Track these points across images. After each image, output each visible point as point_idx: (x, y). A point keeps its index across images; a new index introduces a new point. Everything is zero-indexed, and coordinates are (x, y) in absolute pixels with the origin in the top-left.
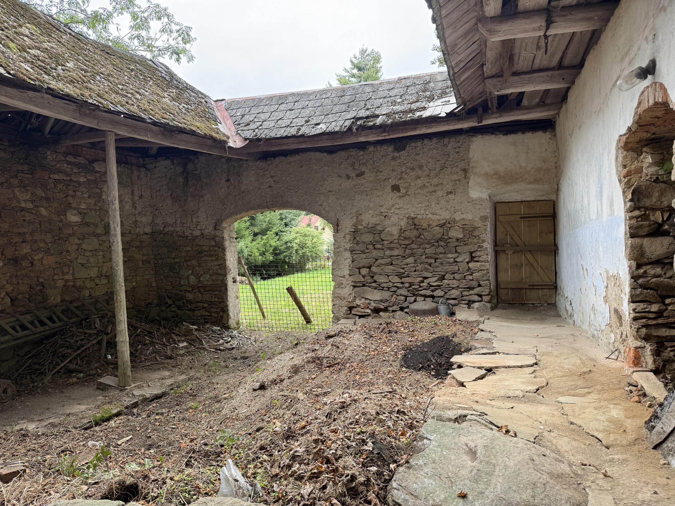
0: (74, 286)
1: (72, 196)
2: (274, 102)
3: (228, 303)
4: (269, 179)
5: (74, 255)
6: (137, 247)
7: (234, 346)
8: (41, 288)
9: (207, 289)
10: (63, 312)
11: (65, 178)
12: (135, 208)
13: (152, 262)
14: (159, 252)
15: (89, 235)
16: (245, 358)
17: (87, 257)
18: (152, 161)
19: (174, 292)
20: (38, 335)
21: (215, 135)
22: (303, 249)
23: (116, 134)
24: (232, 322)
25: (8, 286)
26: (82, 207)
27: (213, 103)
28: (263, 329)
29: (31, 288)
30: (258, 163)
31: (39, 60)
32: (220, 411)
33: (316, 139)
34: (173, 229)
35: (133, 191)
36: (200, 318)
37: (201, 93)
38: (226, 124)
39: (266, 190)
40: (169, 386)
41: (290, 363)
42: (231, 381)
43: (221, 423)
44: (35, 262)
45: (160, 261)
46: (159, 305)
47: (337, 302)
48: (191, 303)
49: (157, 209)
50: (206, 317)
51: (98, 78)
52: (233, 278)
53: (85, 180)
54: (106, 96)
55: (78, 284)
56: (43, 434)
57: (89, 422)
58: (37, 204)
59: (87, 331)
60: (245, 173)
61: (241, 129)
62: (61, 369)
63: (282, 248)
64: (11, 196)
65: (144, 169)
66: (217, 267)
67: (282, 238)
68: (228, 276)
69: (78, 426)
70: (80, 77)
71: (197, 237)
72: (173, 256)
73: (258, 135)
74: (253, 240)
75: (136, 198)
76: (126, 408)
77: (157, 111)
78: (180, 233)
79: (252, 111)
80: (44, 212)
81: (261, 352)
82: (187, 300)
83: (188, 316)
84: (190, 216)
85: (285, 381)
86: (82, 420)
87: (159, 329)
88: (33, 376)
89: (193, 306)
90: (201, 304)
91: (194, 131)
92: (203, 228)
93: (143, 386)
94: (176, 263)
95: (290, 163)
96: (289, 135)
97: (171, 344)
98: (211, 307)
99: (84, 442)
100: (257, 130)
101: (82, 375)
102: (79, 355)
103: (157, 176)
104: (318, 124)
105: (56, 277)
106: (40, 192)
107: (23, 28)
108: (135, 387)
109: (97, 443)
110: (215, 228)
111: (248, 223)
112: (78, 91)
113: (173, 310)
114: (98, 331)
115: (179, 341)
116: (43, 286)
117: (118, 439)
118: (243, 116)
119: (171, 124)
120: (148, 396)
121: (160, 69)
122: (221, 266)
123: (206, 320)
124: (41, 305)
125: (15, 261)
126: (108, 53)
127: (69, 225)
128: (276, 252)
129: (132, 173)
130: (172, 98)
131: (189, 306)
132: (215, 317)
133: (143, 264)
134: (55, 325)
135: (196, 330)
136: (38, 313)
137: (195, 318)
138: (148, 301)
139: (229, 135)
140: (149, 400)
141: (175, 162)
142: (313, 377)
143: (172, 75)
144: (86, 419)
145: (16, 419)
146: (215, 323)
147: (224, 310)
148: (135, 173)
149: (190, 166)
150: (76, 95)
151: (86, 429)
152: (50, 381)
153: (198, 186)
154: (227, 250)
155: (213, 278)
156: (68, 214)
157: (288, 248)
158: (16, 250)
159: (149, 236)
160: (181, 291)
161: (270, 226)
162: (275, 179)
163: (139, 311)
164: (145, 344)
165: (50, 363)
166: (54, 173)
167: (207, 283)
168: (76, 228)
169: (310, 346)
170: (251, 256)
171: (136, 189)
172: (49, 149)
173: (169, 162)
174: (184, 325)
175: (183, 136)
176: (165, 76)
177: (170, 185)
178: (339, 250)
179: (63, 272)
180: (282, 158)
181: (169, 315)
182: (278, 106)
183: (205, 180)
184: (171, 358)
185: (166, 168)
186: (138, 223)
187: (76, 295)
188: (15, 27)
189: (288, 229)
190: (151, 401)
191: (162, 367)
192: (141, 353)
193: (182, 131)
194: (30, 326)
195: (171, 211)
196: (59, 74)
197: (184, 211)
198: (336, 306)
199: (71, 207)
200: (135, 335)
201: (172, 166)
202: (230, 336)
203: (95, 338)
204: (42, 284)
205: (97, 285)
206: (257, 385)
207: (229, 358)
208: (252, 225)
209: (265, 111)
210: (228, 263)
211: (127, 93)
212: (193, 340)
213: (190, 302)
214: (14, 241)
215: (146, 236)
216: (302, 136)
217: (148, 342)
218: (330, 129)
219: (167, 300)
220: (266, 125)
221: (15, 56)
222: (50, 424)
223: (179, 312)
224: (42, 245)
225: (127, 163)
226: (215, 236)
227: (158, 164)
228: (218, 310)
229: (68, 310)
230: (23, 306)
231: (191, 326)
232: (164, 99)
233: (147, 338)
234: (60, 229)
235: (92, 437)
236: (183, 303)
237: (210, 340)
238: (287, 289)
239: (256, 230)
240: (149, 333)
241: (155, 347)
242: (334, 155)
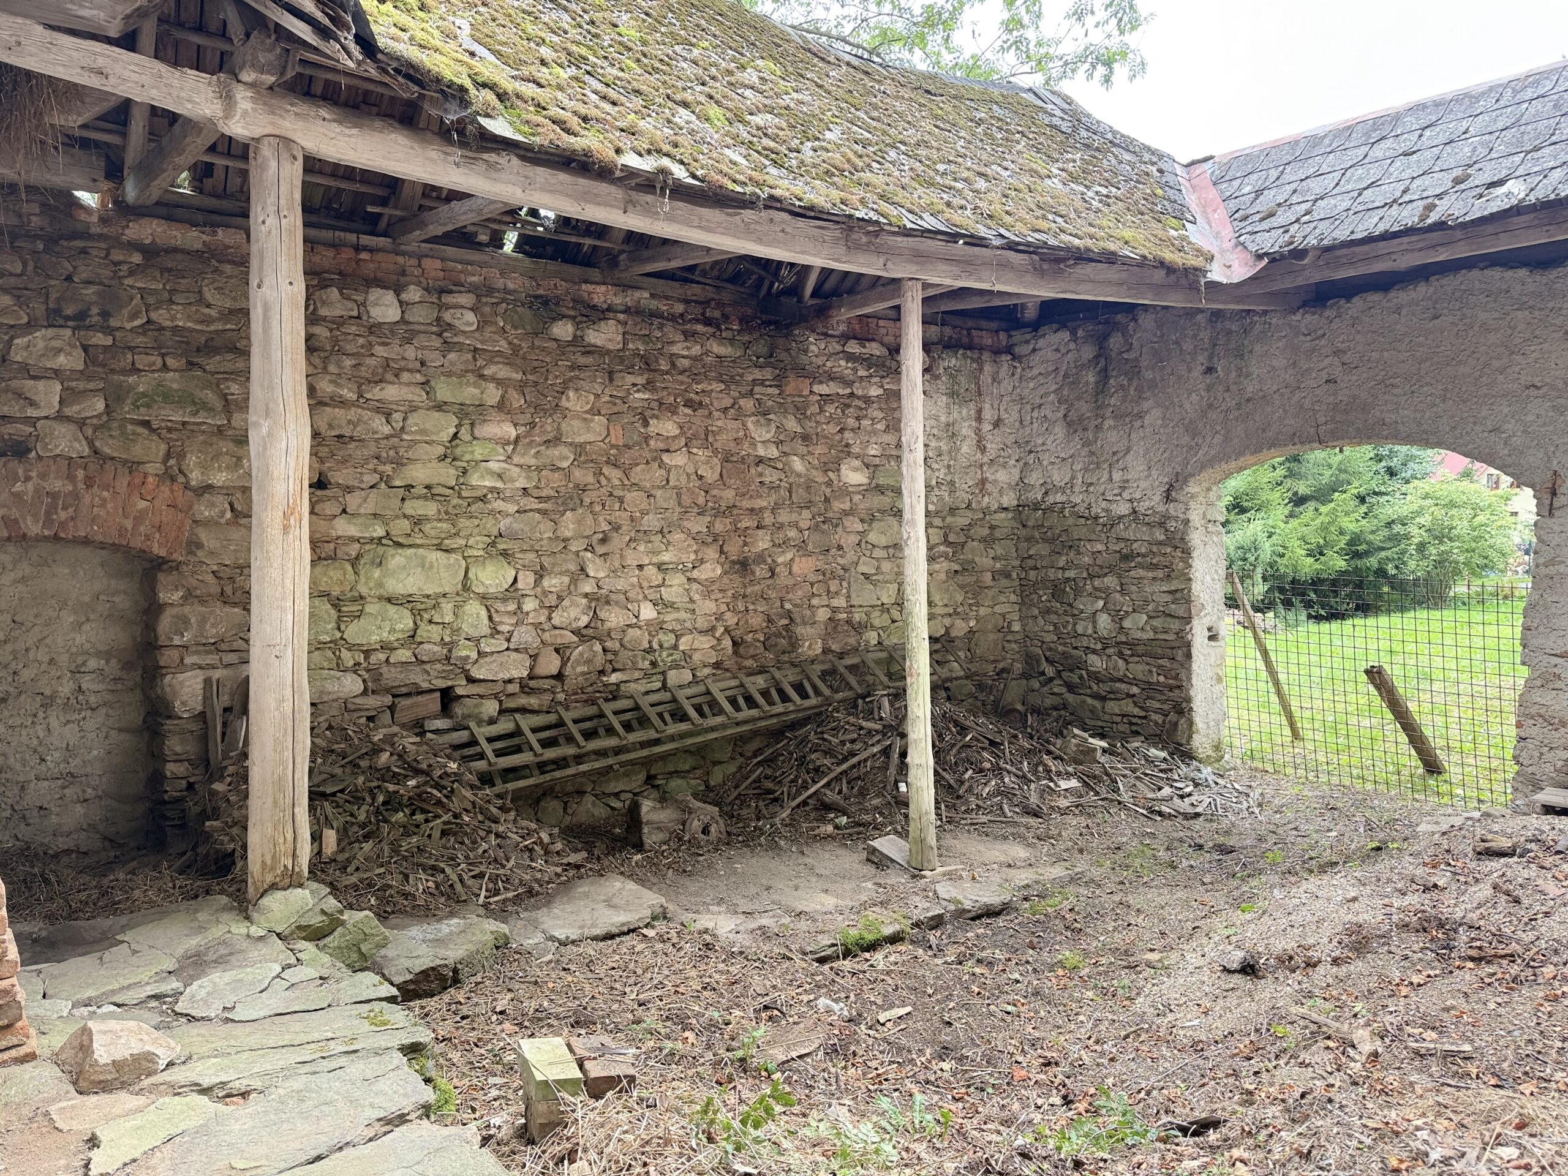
0: (848, 622)
1: (852, 430)
2: (1357, 137)
3: (1192, 693)
4: (1327, 361)
5: (851, 556)
6: (983, 540)
7: (1199, 810)
8: (786, 622)
9: (1141, 649)
10: (824, 675)
11: (841, 392)
12: (983, 450)
13: (1014, 575)
14: (1031, 552)
15: (883, 512)
16: (1225, 850)
17: (878, 559)
18: (1028, 336)
19: (1060, 648)
20: (775, 721)
21: (1169, 256)
22: (1441, 542)
23: (926, 286)
24: (1201, 743)
25: (728, 615)
26: (873, 452)
27: (1179, 170)
28: (1289, 771)
29: (770, 621)
30: (1298, 317)
31: (766, 135)
32: (1129, 998)
33: (1490, 229)
34: (1064, 498)
35: (979, 411)
36: (1118, 719)
37: (1149, 149)
38: (1209, 223)
39: (1318, 392)
40: (1020, 888)
41: (1342, 912)
42: (1173, 915)
43: (1127, 1037)
44: (778, 570)
45: (1032, 574)
46: (1025, 676)
47: (1533, 731)
48: (1099, 681)
49: (1031, 452)
50: (1134, 720)
51: (893, 154)
52: (1209, 629)
53: (880, 391)
54: (901, 196)
55: (857, 617)
56: (741, 953)
57: (833, 945)
58: (785, 449)
59: (864, 724)
60: (1257, 348)
61: (1249, 229)
62: (809, 797)
63: (1377, 539)
64: (741, 434)
65: (1009, 357)
66: (1168, 598)
67: (1377, 510)
68: (1195, 622)
69: (809, 949)
70: (849, 161)
71: (1120, 517)
72: (1061, 565)
73: (1298, 239)
74: (1291, 515)
75: (987, 427)
76: (917, 925)
77: (1023, 213)
78: (1081, 509)
79: (1286, 177)
80: (798, 464)
81: (1272, 838)
82: (1089, 673)
83: (1092, 711)
84: (1106, 466)
85: (1321, 969)
86: (820, 937)
87: (1015, 737)
88: (761, 804)
89: (1103, 689)
90: (1123, 686)
91: (1113, 253)
92: (1138, 495)
93: (961, 878)
94: (1068, 579)
95: (1398, 310)
96: (1396, 228)
97: (1039, 779)
98: (1148, 698)
99: (812, 997)
100: (1296, 226)
101: (844, 820)
102: (844, 772)
103: (1035, 371)
104: (1501, 183)
105: (815, 601)
106: (792, 424)
107: (749, 70)
108: (944, 875)
109: (836, 1007)
110: (1168, 498)
111: (1281, 472)
112: (836, 195)
113: (1056, 690)
114: (884, 726)
115: (1059, 774)
116: (791, 619)
117: (880, 1007)
118: (1259, 193)
119: (1052, 242)
120: (968, 904)
121: (1050, 106)
122: (1178, 595)
123: (1134, 728)
124: (786, 658)
125: (743, 566)
126: (928, 92)
127: (845, 491)
128: (1355, 549)
129: (981, 370)
130: (1070, 174)
131: (1095, 688)
132: (1156, 723)
133: (994, 579)
134: (807, 703)
135: (1104, 751)
136: (778, 675)
137: (1107, 717)
138: (1001, 665)
139: (1214, 250)
140: (970, 915)
141: (1080, 333)
142: (1416, 979)
143: (1077, 117)
144: (826, 936)
145: (708, 900)
146: (1156, 739)
147: (1182, 708)
148: (988, 368)
149: (1115, 342)
150: (829, 206)
151: (822, 961)
152: (788, 821)
153: (1132, 389)
154: (1195, 554)
155: (1156, 623)
156: (843, 467)
157: (1396, 539)
158: (745, 544)
159: (1010, 515)
160: (1076, 648)
161: (1343, 476)
162: (1346, 358)
163: (980, 687)
164: (981, 771)
165: (792, 781)
166: (821, 382)
167: (1139, 635)
168: (857, 498)
169: (1420, 872)
170: (1282, 556)
171: (987, 406)
172: (813, 331)
173: (1066, 335)
174: (1075, 736)
175: (1089, 269)
176: (1059, 122)
177: (1065, 392)
178: (1552, 570)
179: (829, 591)
180: (1374, 297)
181: (1049, 702)
182: (1366, 149)
183: (1149, 375)
184: (1036, 815)
185: (1057, 350)
186: (988, 486)
187: (852, 641)
188: (730, 73)
189: (1395, 484)
190: (973, 919)
191: (1013, 834)
192: (970, 790)
193: (1081, 257)
194: (761, 700)
195: (1063, 455)
196: (802, 162)
197: (1092, 453)
198: (1529, 744)
199: (849, 453)
200: (960, 745)
201: (1072, 346)
202: (1193, 780)
203: (878, 741)
204: (789, 615)
205: (894, 621)
206: (1236, 957)
207: (1181, 841)
208: (1291, 474)
209: (1325, 168)
210: (1196, 588)
211: (955, 180)
212: (1095, 777)
213: (1096, 677)
214: (742, 525)
215: (1003, 515)
216: (1441, 225)
217: (987, 765)
218: (1540, 194)
219: (1044, 665)
220: (1323, 208)
221: (716, 136)
222: (760, 928)
223: (1070, 698)
224: (792, 533)
225: (970, 347)
226: (1166, 517)
227: (1041, 343)
228: (1166, 707)
229: (833, 672)
230: (753, 657)
231: (1091, 740)
232: (1048, 181)
233: (985, 755)
234: (827, 500)
235: (827, 987)
236: (1081, 677)
237: (1138, 783)
238: (1367, 672)
239: (1303, 489)
240: (992, 743)
241: (1002, 779)
242: (1554, 273)
